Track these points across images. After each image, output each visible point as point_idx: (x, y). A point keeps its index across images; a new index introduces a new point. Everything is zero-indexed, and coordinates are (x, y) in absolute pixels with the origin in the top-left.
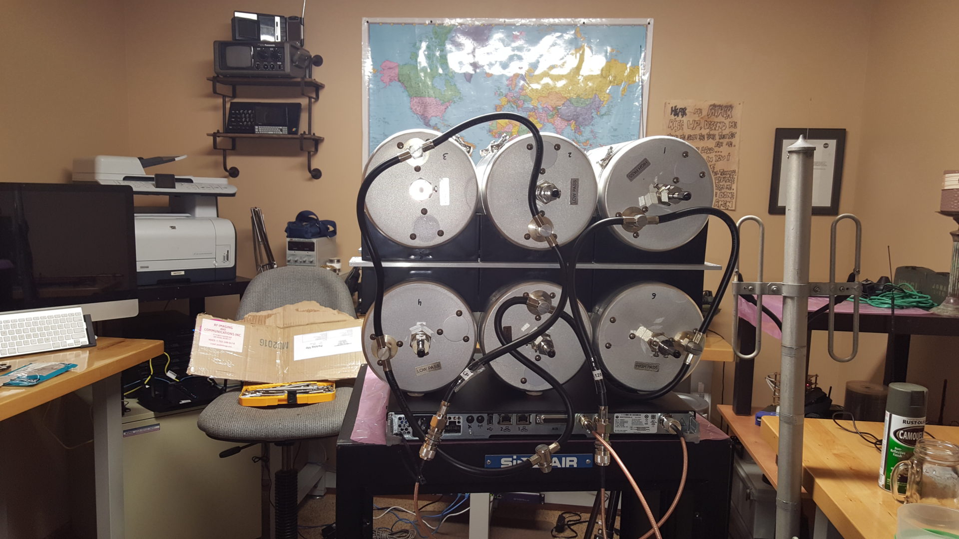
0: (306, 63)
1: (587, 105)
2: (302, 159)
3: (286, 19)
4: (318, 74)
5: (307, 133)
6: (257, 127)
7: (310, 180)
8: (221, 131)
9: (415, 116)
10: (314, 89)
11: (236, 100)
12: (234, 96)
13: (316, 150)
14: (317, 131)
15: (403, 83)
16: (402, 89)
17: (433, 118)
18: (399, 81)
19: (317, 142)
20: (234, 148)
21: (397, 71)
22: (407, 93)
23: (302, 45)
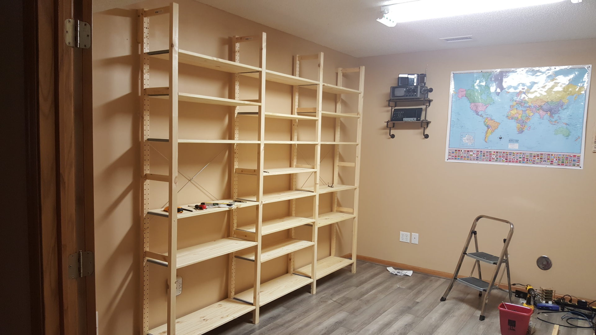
0: (426, 92)
1: (556, 105)
2: (422, 130)
3: (419, 75)
4: (431, 96)
5: (424, 120)
6: (404, 119)
7: (424, 139)
8: (390, 121)
9: (472, 111)
10: (428, 102)
11: (396, 108)
12: (395, 106)
13: (427, 127)
14: (428, 119)
15: (467, 97)
16: (467, 100)
17: (480, 112)
18: (466, 97)
19: (428, 123)
20: (393, 127)
21: (465, 92)
22: (469, 102)
23: (425, 85)
